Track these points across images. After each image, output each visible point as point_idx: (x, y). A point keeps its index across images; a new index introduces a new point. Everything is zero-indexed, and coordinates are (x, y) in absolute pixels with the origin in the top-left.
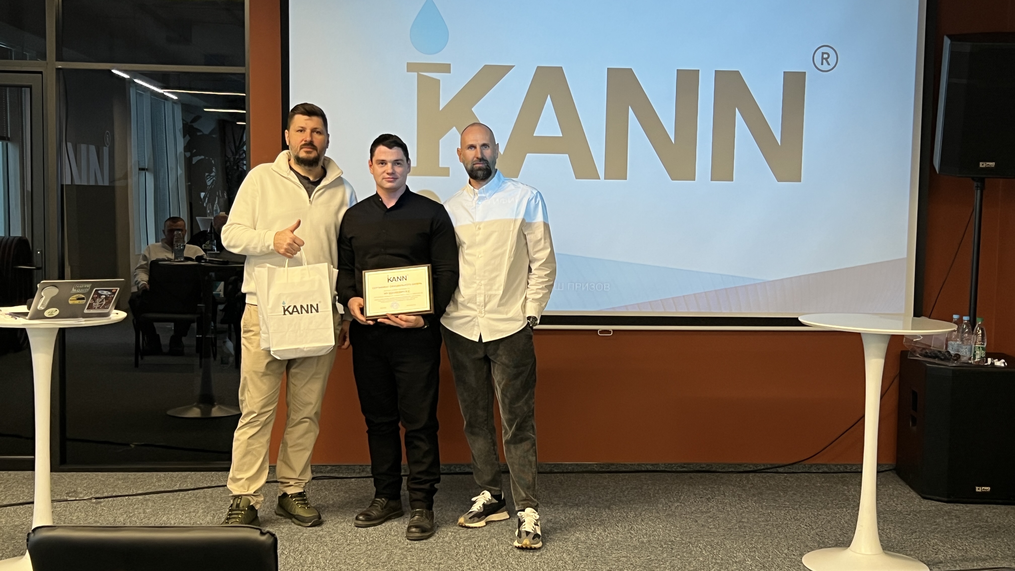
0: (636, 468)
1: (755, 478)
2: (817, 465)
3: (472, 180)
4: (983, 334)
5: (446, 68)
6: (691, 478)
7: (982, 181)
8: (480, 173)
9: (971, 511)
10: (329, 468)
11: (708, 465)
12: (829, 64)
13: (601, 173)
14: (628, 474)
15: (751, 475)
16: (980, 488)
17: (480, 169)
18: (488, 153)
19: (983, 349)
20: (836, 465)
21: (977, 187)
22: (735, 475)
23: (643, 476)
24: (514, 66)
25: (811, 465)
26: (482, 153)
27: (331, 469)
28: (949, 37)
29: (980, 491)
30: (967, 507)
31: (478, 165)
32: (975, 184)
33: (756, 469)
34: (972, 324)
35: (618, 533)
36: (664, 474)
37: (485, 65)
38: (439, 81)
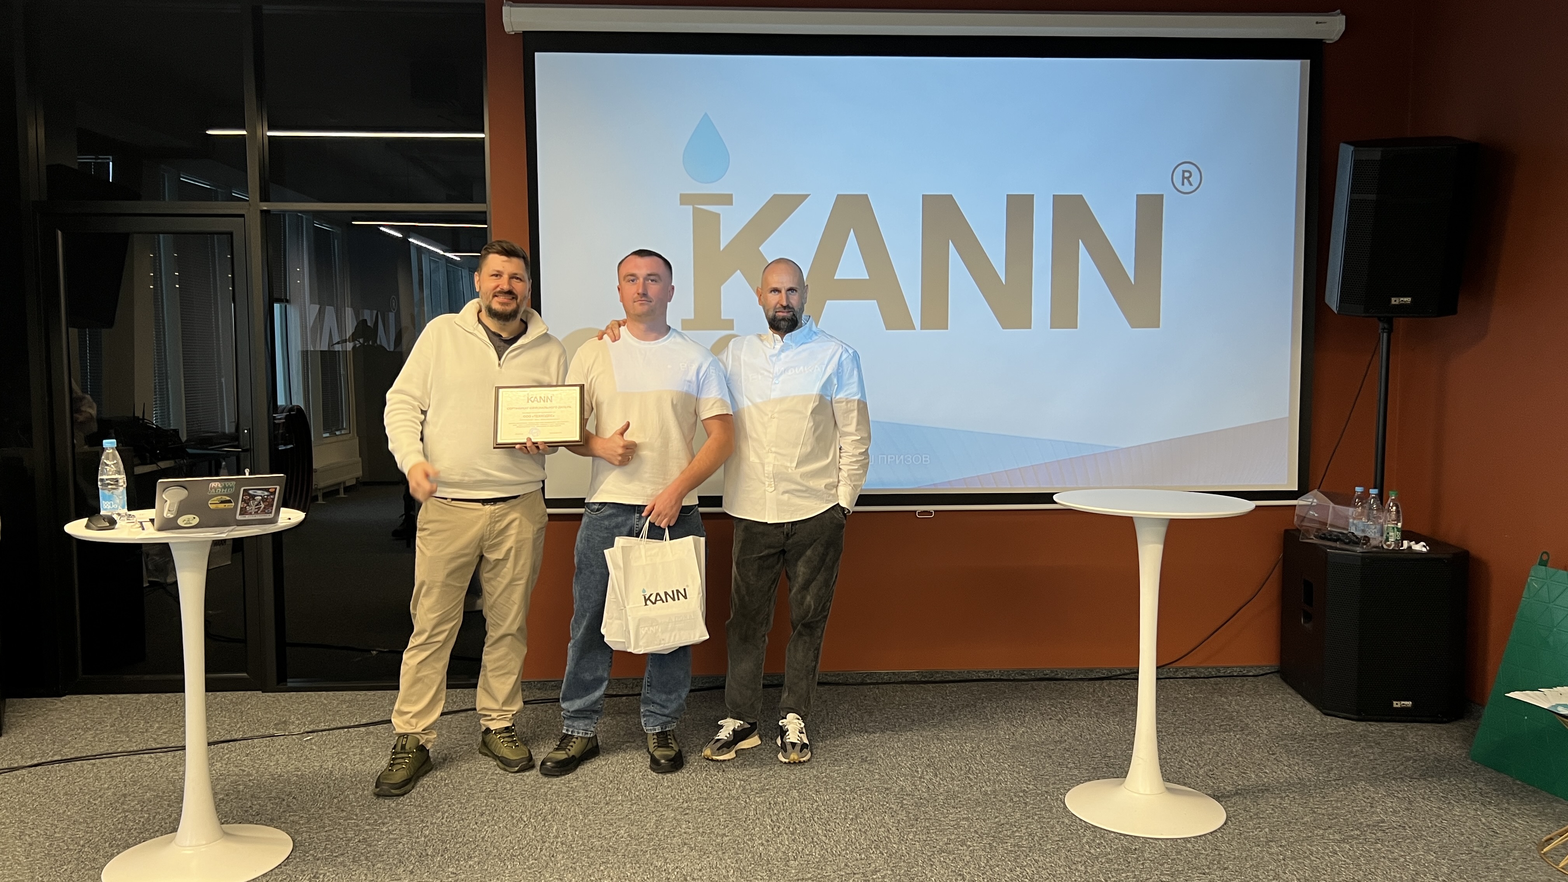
3: (772, 330)
5: (727, 200)
6: (1033, 689)
7: (1390, 321)
9: (1391, 733)
13: (917, 322)
14: (955, 684)
16: (1398, 702)
17: (783, 317)
18: (794, 298)
21: (1384, 329)
22: (1086, 684)
23: (974, 687)
24: (809, 195)
26: (787, 299)
29: (1399, 706)
30: (1384, 727)
31: (781, 314)
32: (1381, 325)
34: (1381, 498)
35: (953, 779)
36: (1000, 683)
37: (774, 195)
38: (719, 215)
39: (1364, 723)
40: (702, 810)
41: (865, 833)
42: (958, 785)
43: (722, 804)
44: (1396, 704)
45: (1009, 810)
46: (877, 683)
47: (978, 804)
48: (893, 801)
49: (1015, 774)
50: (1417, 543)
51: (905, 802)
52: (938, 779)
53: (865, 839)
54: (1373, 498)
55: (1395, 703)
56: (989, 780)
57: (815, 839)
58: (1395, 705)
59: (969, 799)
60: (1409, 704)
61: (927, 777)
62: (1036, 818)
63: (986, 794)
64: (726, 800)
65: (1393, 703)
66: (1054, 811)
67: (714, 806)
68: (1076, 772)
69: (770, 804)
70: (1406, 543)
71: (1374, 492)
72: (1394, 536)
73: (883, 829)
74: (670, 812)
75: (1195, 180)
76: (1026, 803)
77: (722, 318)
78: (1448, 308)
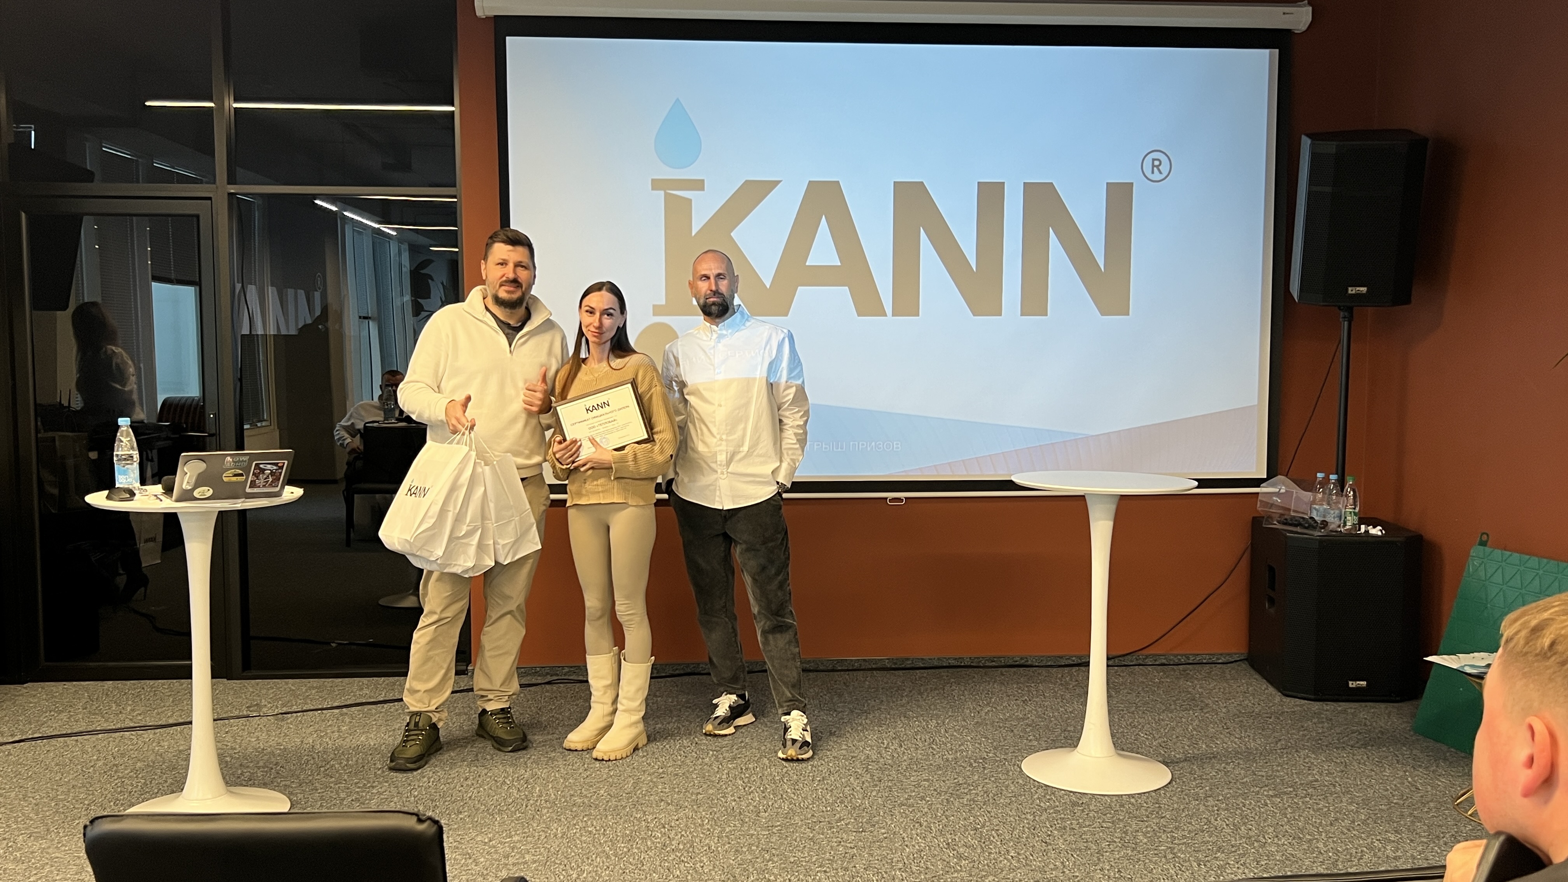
2: (1154, 656)
5: (699, 185)
6: (1002, 674)
7: (1351, 309)
8: (715, 309)
9: (1345, 711)
11: (1022, 658)
12: (1161, 173)
13: (889, 309)
14: (926, 671)
16: (1354, 683)
17: (715, 304)
18: (723, 286)
19: (1355, 514)
20: (1175, 656)
21: (1345, 317)
22: (1057, 670)
23: (944, 673)
24: (781, 181)
25: (1148, 657)
26: (717, 285)
28: (1306, 137)
29: (1354, 686)
30: (1340, 706)
31: (712, 300)
32: (1343, 313)
34: (1341, 484)
35: (917, 749)
36: (970, 670)
37: (748, 181)
38: (691, 200)
39: (1321, 703)
40: (677, 775)
41: (831, 791)
42: (921, 754)
43: (695, 769)
44: (1352, 684)
45: (968, 773)
46: (848, 670)
47: (939, 768)
48: (858, 766)
49: (977, 745)
50: (1374, 527)
51: (870, 767)
52: (902, 749)
53: (831, 796)
54: (1333, 483)
55: (1350, 683)
56: (952, 749)
57: (784, 796)
58: (1350, 686)
59: (931, 765)
60: (1364, 683)
61: (892, 747)
62: (993, 779)
63: (948, 760)
64: (700, 767)
65: (1348, 684)
66: (1011, 773)
67: (688, 771)
68: (1036, 743)
69: (742, 769)
70: (1363, 527)
71: (1333, 477)
72: (1351, 521)
73: (848, 788)
74: (646, 776)
75: (1165, 168)
76: (984, 768)
78: (1403, 297)
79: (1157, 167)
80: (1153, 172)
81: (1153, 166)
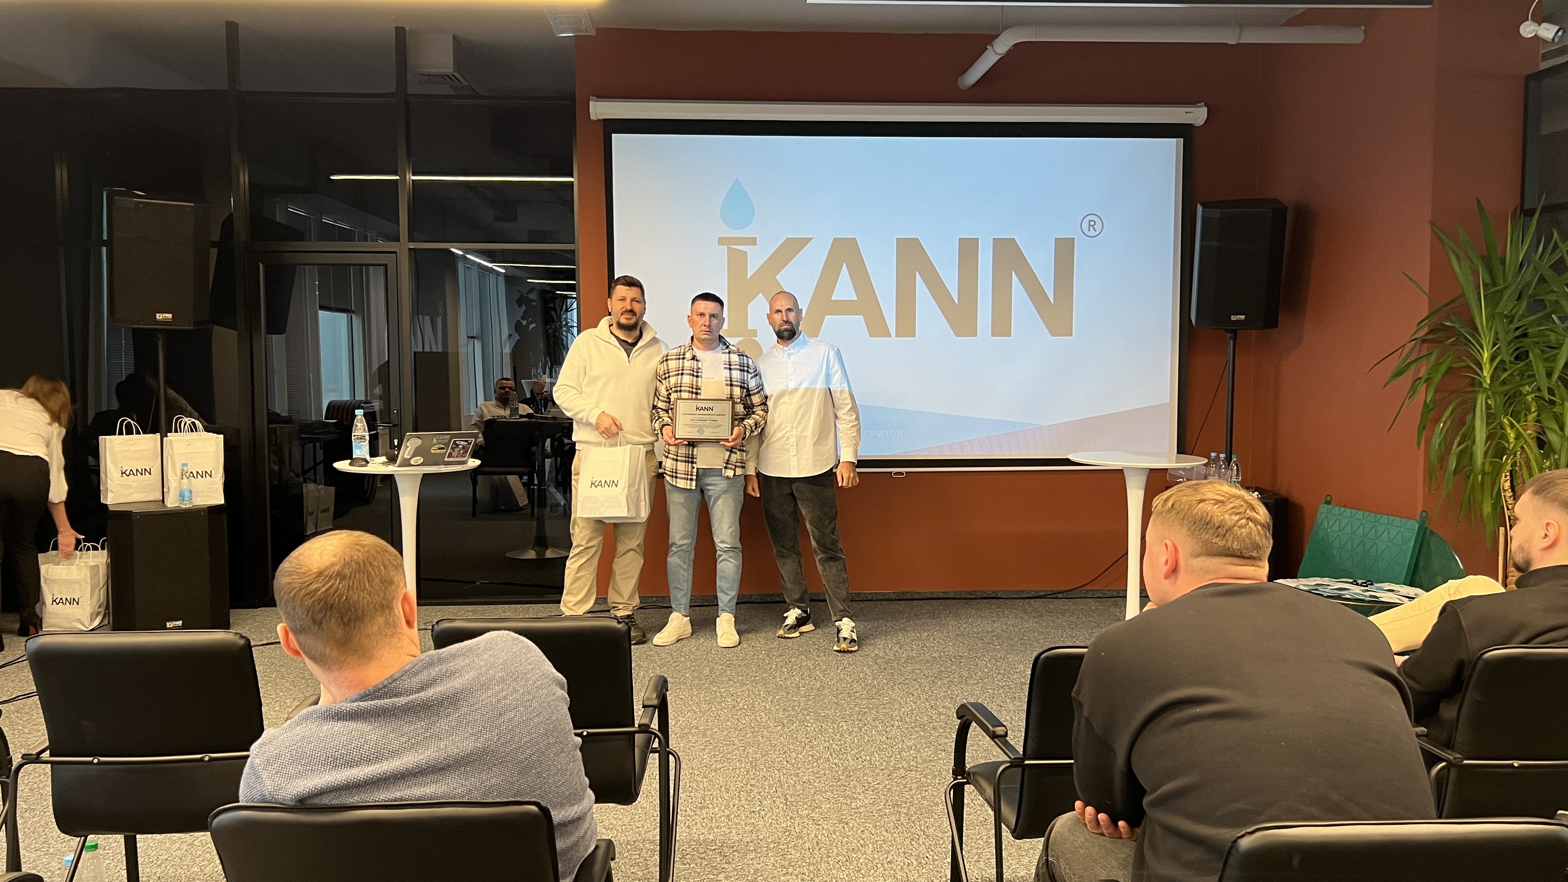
0: (929, 596)
1: (1037, 603)
2: (1093, 591)
3: (779, 340)
4: (1238, 470)
5: (752, 241)
6: (978, 603)
7: (1234, 332)
8: (786, 334)
10: (654, 599)
11: (993, 593)
12: (1095, 231)
13: (893, 331)
15: (1032, 601)
17: (786, 330)
18: (792, 316)
20: (1109, 591)
21: (1231, 337)
22: (1018, 601)
23: (935, 603)
24: (811, 239)
25: (1087, 591)
26: (787, 316)
27: (657, 600)
28: (1202, 204)
31: (784, 327)
32: (1229, 335)
33: (1037, 595)
34: (1228, 460)
37: (788, 238)
38: (746, 253)
54: (1222, 461)
71: (1222, 456)
75: (1098, 227)
77: (749, 328)
78: (1272, 323)
79: (1093, 226)
80: (1089, 230)
81: (1090, 225)
